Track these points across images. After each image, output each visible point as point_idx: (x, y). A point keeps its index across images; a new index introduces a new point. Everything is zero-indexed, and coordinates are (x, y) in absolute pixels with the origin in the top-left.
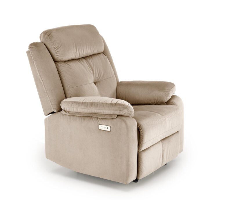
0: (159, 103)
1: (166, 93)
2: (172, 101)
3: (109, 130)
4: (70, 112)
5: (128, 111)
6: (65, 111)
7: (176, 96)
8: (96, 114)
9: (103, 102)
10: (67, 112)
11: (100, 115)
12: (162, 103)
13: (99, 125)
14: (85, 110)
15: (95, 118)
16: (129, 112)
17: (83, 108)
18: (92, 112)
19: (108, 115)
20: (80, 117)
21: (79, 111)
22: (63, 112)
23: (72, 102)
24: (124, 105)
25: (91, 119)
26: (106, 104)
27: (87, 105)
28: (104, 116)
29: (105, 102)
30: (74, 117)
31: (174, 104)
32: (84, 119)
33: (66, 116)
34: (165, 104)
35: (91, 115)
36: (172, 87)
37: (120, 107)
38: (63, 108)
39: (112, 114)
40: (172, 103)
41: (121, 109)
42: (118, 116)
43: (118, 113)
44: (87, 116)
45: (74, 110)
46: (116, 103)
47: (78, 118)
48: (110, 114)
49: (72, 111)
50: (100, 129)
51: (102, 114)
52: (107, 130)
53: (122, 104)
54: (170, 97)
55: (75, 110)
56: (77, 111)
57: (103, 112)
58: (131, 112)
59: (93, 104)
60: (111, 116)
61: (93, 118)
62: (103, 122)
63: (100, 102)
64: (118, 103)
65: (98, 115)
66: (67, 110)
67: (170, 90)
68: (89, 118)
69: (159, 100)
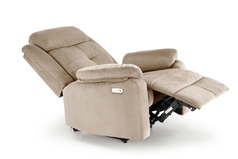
0: (164, 68)
1: (169, 58)
2: (176, 65)
3: (122, 92)
4: (85, 80)
5: (138, 73)
6: (80, 80)
7: (179, 61)
8: (108, 79)
9: (114, 67)
10: (83, 81)
11: (112, 79)
12: (167, 68)
13: (112, 89)
14: (99, 76)
15: (108, 83)
16: (138, 75)
17: (96, 74)
18: (105, 78)
19: (119, 79)
20: (94, 84)
21: (93, 78)
22: (78, 81)
23: (85, 71)
24: (133, 68)
25: (105, 84)
26: (117, 68)
27: (100, 71)
28: (116, 80)
29: (116, 67)
30: (89, 84)
31: (178, 67)
32: (98, 85)
33: (82, 84)
34: (170, 68)
35: (104, 81)
36: (175, 53)
37: (130, 70)
38: (78, 78)
39: (123, 77)
40: (176, 67)
41: (131, 72)
42: (129, 78)
43: (128, 75)
44: (101, 82)
45: (88, 78)
46: (126, 67)
47: (92, 84)
48: (121, 77)
49: (87, 79)
50: (113, 93)
51: (114, 78)
52: (119, 92)
53: (132, 68)
54: (174, 62)
55: (90, 78)
56: (91, 79)
57: (115, 77)
58: (140, 74)
59: (106, 70)
60: (122, 79)
61: (106, 83)
62: (116, 85)
63: (112, 67)
64: (127, 66)
65: (110, 79)
66: (82, 79)
67: (173, 55)
68: (102, 83)
69: (163, 65)
